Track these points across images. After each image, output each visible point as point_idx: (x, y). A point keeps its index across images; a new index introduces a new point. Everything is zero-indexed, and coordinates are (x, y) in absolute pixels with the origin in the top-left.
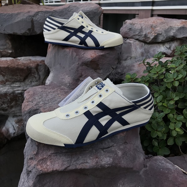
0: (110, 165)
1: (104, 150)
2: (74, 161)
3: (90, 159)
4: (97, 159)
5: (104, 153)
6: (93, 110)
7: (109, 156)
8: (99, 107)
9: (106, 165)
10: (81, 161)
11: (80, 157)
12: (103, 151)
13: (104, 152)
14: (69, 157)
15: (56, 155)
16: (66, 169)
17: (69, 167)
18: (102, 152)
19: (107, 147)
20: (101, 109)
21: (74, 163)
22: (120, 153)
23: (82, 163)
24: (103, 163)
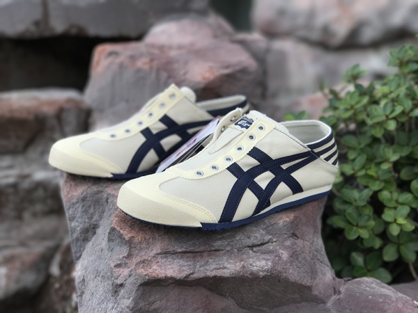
0: (268, 272)
1: (255, 249)
2: (200, 267)
3: (230, 263)
4: (243, 263)
5: (254, 254)
6: (242, 161)
7: (264, 259)
8: (252, 156)
9: (261, 273)
10: (213, 267)
11: (210, 260)
12: (252, 250)
13: (254, 252)
14: (190, 261)
15: (166, 257)
16: (187, 276)
17: (192, 274)
18: (251, 252)
19: (259, 243)
20: (257, 160)
21: (201, 269)
22: (285, 255)
23: (216, 269)
24: (255, 269)
